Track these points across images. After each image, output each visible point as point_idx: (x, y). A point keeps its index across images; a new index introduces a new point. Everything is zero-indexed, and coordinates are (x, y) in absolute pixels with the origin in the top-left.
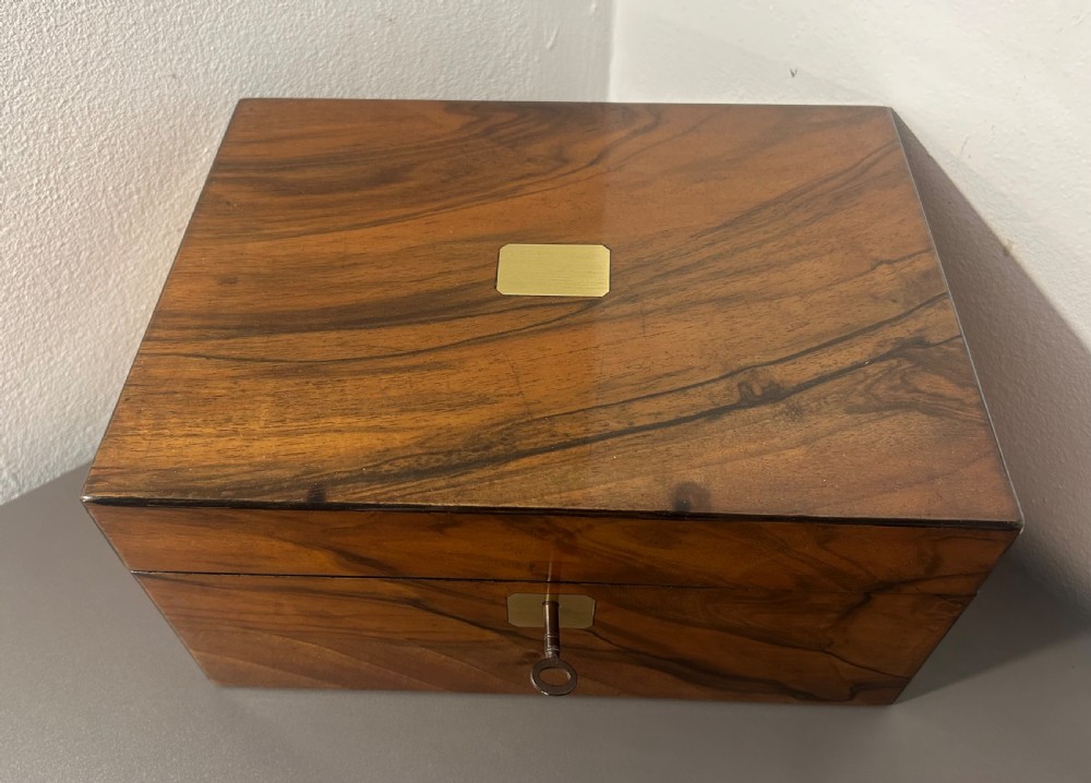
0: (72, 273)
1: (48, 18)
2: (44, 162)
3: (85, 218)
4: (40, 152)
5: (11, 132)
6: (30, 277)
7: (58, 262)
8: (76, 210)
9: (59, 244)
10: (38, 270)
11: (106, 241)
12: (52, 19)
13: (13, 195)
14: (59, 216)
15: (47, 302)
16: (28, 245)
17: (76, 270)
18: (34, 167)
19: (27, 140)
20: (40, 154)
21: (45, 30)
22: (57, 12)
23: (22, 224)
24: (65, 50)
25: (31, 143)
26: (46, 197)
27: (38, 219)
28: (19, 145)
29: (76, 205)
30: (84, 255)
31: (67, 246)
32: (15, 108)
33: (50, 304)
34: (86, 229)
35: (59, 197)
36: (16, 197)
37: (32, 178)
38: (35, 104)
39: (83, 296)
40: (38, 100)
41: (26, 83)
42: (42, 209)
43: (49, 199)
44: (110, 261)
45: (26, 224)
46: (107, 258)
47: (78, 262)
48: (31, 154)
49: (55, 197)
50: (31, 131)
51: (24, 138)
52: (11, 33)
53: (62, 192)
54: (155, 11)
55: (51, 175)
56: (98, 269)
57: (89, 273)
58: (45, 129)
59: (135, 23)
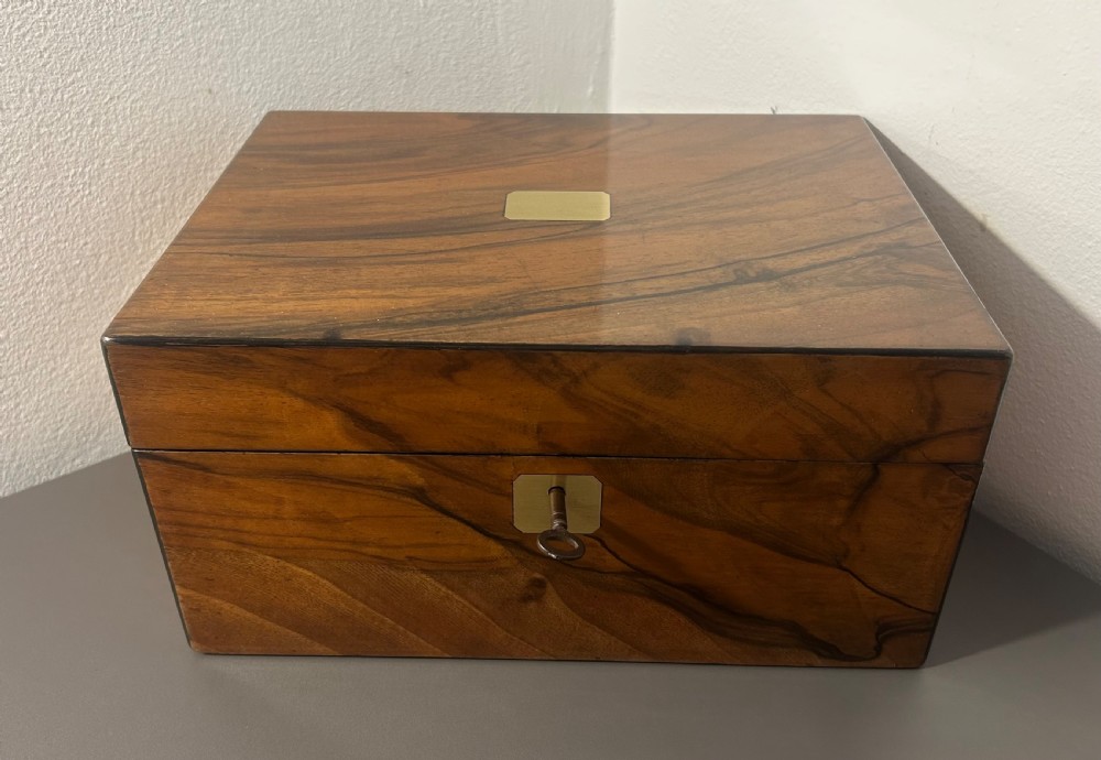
0: (89, 276)
1: (108, 18)
2: (83, 155)
3: (110, 218)
4: (81, 143)
5: (59, 120)
6: (49, 274)
7: (78, 262)
8: (103, 209)
9: (82, 242)
10: (59, 266)
11: (126, 248)
12: (112, 19)
13: (49, 184)
14: (87, 213)
15: (61, 303)
16: (54, 238)
17: (93, 273)
18: (73, 158)
19: (72, 130)
20: (80, 146)
21: (104, 28)
22: (117, 13)
23: (52, 215)
24: (119, 50)
25: (74, 133)
26: (78, 191)
27: (67, 212)
28: (63, 133)
29: (104, 204)
30: (104, 258)
31: (90, 246)
32: (66, 96)
33: (63, 306)
34: (109, 231)
35: (90, 193)
36: (52, 185)
37: (69, 170)
38: (84, 96)
39: (96, 303)
40: (88, 92)
41: (79, 74)
42: (73, 202)
43: (81, 193)
44: (126, 269)
45: (55, 215)
46: (125, 266)
47: (97, 265)
48: (72, 145)
49: (87, 192)
50: (76, 122)
51: (69, 128)
52: (74, 25)
53: (94, 188)
54: (202, 27)
55: (87, 170)
56: (113, 276)
57: (105, 279)
58: (89, 122)
59: (182, 36)
